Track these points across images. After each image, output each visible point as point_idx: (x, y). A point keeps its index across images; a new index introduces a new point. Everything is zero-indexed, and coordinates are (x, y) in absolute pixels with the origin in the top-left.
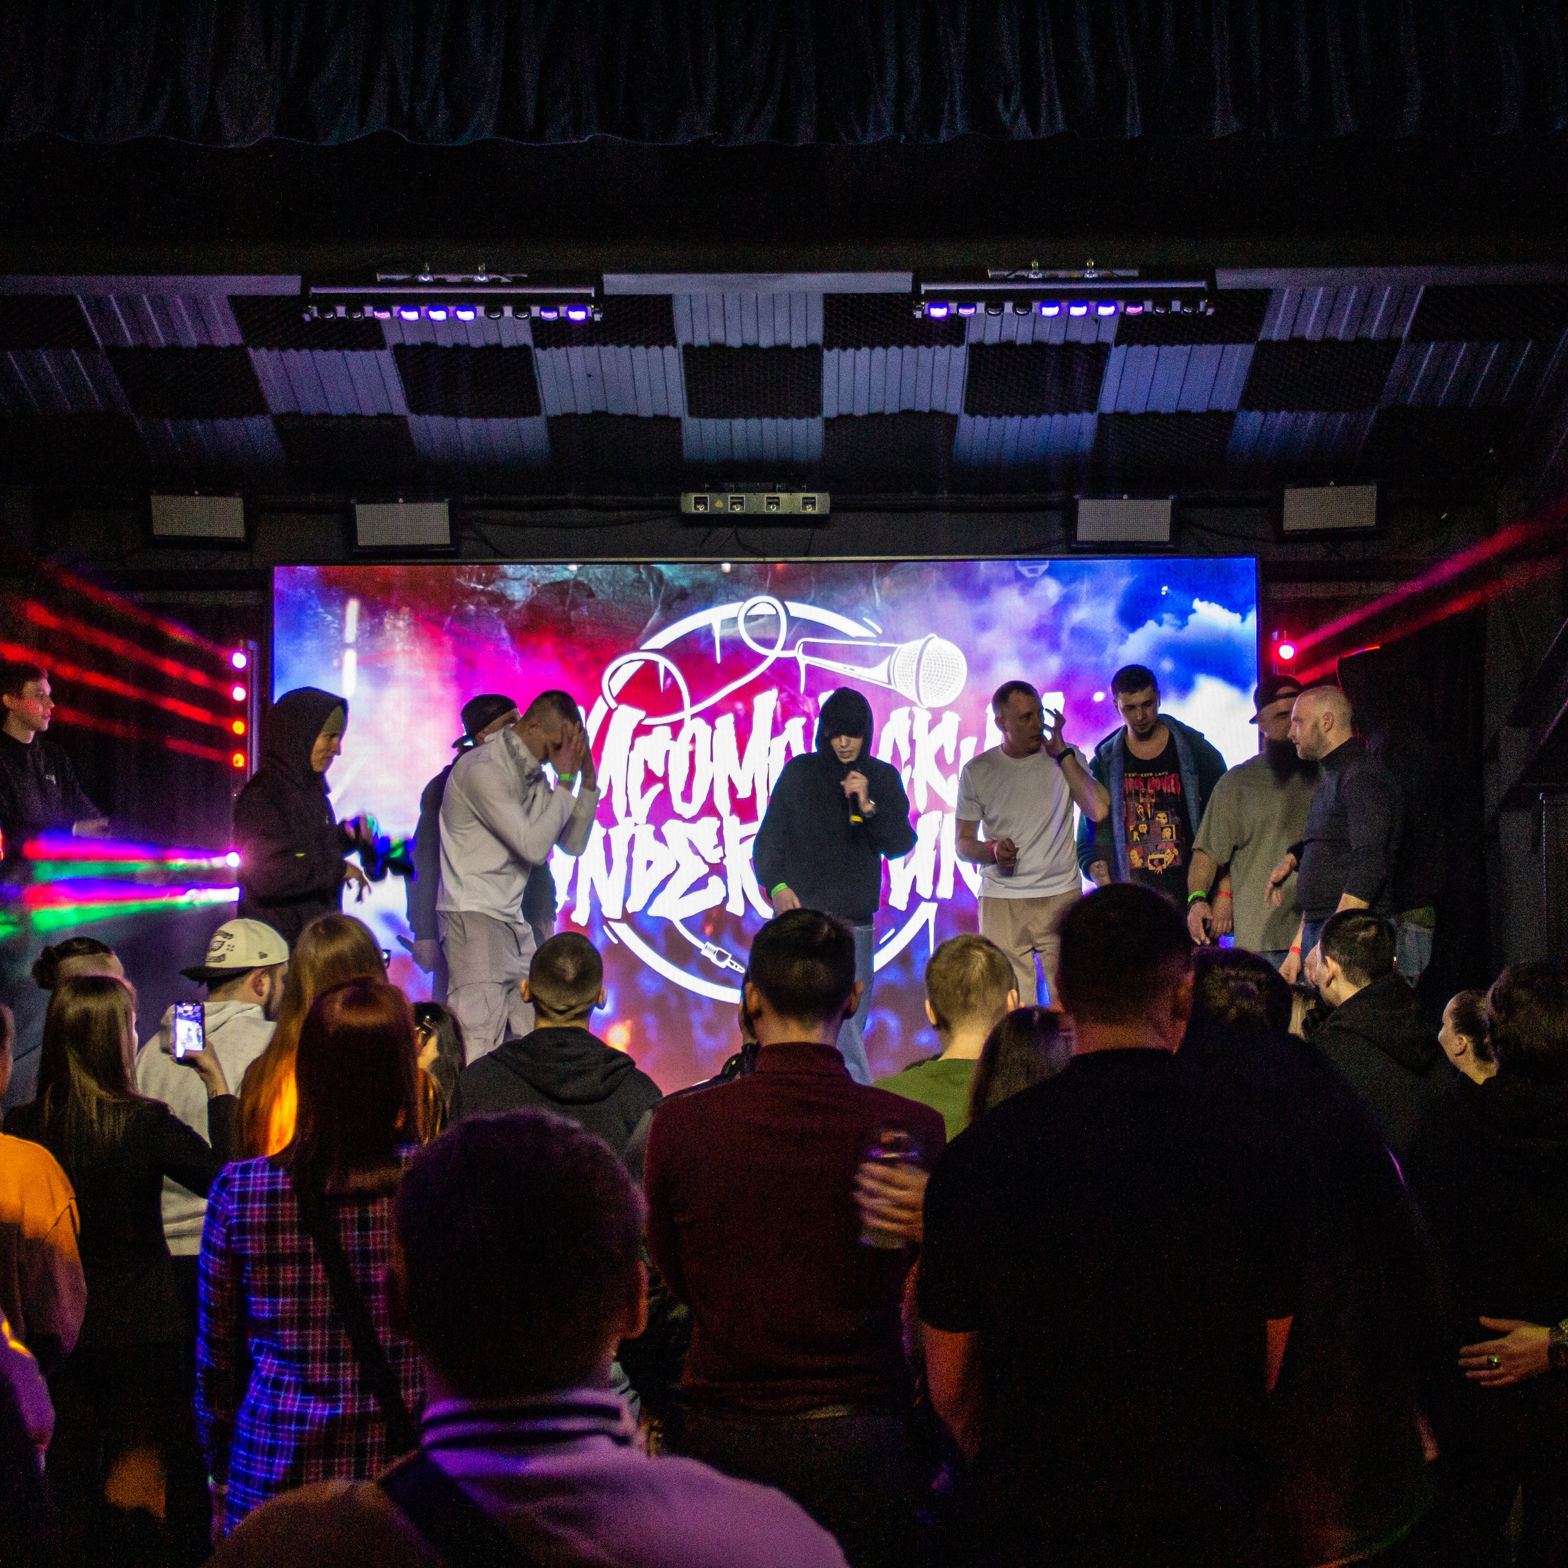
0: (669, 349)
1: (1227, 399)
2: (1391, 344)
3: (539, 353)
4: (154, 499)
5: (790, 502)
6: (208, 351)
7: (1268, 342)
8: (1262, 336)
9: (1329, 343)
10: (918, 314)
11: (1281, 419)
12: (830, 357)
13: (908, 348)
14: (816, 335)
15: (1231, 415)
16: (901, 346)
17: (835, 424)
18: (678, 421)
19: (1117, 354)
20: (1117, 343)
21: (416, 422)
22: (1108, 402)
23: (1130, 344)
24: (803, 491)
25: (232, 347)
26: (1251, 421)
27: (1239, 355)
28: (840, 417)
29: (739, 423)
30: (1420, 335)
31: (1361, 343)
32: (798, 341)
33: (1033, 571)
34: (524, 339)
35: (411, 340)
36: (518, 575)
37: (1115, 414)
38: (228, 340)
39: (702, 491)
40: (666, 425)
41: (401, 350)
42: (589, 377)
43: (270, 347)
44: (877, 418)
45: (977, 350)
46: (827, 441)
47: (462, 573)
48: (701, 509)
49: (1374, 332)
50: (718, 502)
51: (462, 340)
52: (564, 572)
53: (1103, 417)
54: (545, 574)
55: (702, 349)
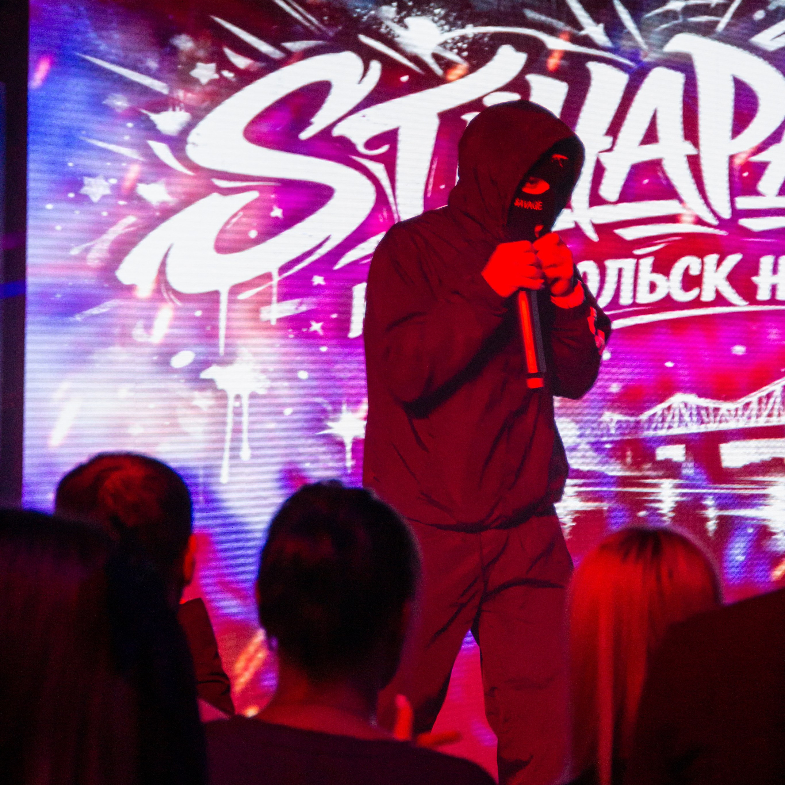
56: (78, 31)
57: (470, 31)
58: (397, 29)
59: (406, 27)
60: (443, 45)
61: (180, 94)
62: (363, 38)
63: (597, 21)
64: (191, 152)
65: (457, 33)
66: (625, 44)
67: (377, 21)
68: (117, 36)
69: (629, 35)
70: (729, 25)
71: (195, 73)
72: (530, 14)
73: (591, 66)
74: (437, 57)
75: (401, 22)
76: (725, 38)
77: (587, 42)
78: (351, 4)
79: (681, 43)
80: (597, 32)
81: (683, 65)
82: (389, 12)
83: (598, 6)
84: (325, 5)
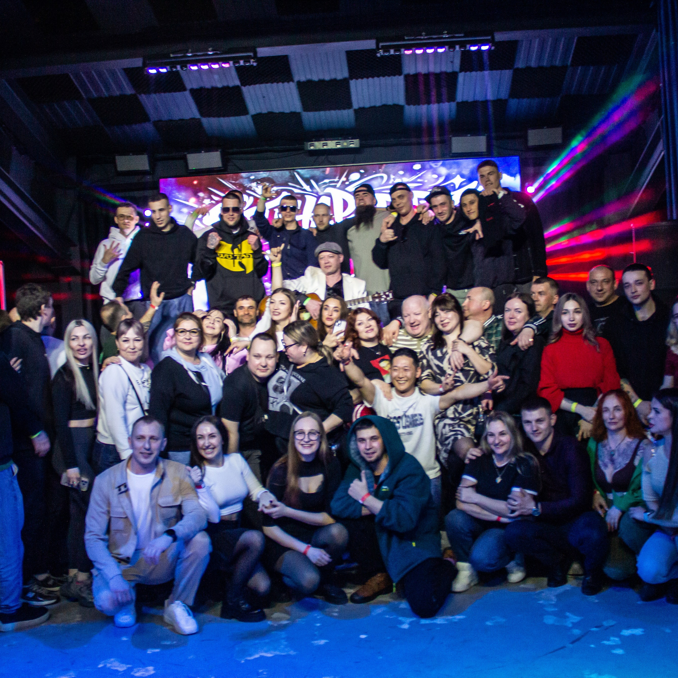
0: (291, 83)
1: (504, 94)
2: (564, 68)
3: (245, 89)
4: (116, 157)
5: (345, 144)
6: (123, 97)
7: (518, 69)
8: (516, 67)
9: (541, 68)
10: (378, 55)
11: (525, 102)
12: (353, 83)
13: (381, 78)
14: (346, 74)
15: (506, 101)
16: (378, 77)
17: (359, 111)
18: (300, 114)
19: (461, 77)
20: (461, 71)
21: (205, 121)
22: (459, 98)
23: (465, 72)
24: (349, 139)
25: (131, 94)
26: (513, 103)
27: (507, 74)
28: (360, 109)
29: (322, 113)
30: (575, 63)
31: (553, 68)
32: (339, 77)
33: (436, 165)
34: (237, 83)
35: (195, 86)
36: (247, 177)
37: (463, 102)
38: (129, 91)
39: (312, 141)
40: (295, 116)
41: (193, 92)
42: (264, 97)
43: (145, 93)
44: (373, 108)
45: (407, 77)
46: (357, 118)
47: (227, 177)
48: (312, 148)
49: (557, 63)
50: (318, 145)
51: (214, 85)
52: (263, 174)
53: (458, 103)
54: (257, 176)
55: (304, 82)
56: (173, 193)
62: (248, 191)
63: (308, 185)
66: (315, 191)
67: (251, 187)
69: (315, 189)
70: (341, 186)
71: (204, 202)
72: (290, 184)
73: (306, 196)
75: (257, 187)
76: (339, 188)
77: (305, 190)
78: (244, 183)
79: (329, 190)
80: (307, 188)
81: (329, 195)
82: (254, 185)
83: (307, 181)
84: (237, 183)
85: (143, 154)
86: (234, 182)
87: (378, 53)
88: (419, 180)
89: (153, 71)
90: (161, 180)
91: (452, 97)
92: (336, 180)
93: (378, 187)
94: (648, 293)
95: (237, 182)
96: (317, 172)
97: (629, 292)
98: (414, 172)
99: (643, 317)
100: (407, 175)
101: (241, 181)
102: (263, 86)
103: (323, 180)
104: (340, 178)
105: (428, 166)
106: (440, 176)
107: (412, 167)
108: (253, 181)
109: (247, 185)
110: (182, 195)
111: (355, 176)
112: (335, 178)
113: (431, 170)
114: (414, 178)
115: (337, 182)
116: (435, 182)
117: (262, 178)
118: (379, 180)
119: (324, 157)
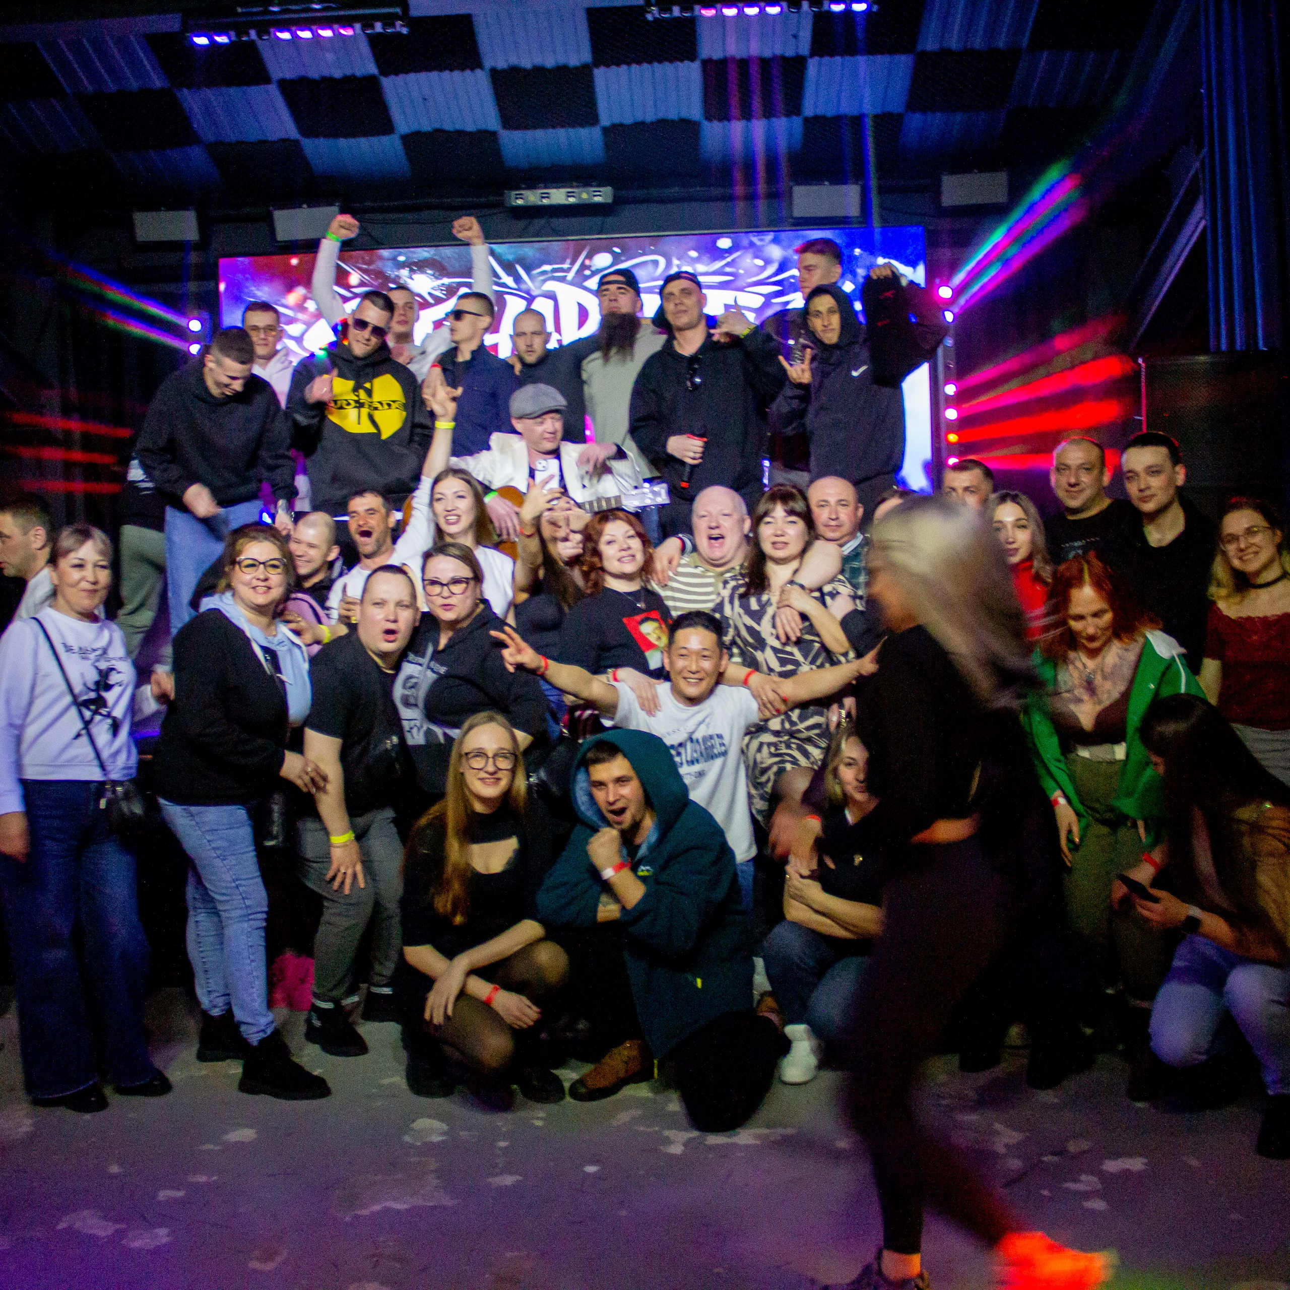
0: (478, 72)
1: (896, 105)
2: (1014, 53)
3: (387, 83)
4: (135, 214)
5: (584, 195)
6: (146, 93)
7: (924, 53)
8: (920, 48)
9: (968, 53)
10: (649, 17)
11: (937, 119)
12: (599, 74)
13: (656, 64)
14: (586, 56)
15: (900, 116)
16: (650, 62)
17: (611, 132)
18: (494, 134)
19: (813, 66)
20: (812, 55)
21: (309, 145)
22: (809, 110)
23: (821, 56)
24: (592, 186)
25: (162, 90)
26: (915, 120)
27: (903, 62)
28: (614, 126)
29: (539, 133)
30: (1036, 45)
31: (993, 52)
32: (574, 61)
33: (762, 240)
34: (371, 68)
35: (289, 75)
36: (391, 256)
37: (816, 118)
38: (158, 82)
39: (520, 189)
40: (488, 137)
41: (285, 86)
42: (425, 99)
43: (189, 87)
44: (641, 125)
45: (708, 65)
46: (607, 146)
47: (351, 257)
48: (520, 202)
49: (1001, 43)
50: (531, 197)
51: (326, 73)
52: (424, 253)
53: (807, 120)
54: (410, 255)
55: (503, 71)
56: (246, 287)
57: (446, 281)
58: (409, 281)
59: (412, 279)
60: (433, 289)
61: (300, 316)
63: (509, 275)
64: (306, 343)
65: (439, 282)
66: (523, 287)
67: (398, 277)
68: (266, 289)
69: (525, 282)
70: (574, 277)
71: (306, 305)
73: (506, 297)
74: (430, 294)
76: (572, 283)
77: (504, 285)
78: (385, 269)
79: (550, 286)
80: (509, 281)
81: (552, 296)
82: (404, 272)
83: (509, 268)
84: (372, 270)
85: (186, 209)
86: (365, 266)
87: (649, 12)
88: (728, 270)
89: (202, 41)
90: (222, 262)
91: (794, 107)
92: (566, 266)
93: (648, 281)
94: (1172, 491)
95: (371, 267)
96: (529, 251)
97: (1132, 489)
98: (720, 254)
99: (1160, 540)
100: (705, 258)
101: (379, 265)
102: (423, 76)
103: (539, 266)
104: (573, 263)
105: (745, 242)
106: (768, 262)
107: (715, 242)
108: (402, 265)
109: (391, 272)
110: (261, 291)
111: (602, 260)
112: (563, 262)
113: (751, 250)
114: (718, 264)
115: (568, 270)
116: (758, 274)
117: (420, 261)
118: (650, 267)
119: (542, 221)
